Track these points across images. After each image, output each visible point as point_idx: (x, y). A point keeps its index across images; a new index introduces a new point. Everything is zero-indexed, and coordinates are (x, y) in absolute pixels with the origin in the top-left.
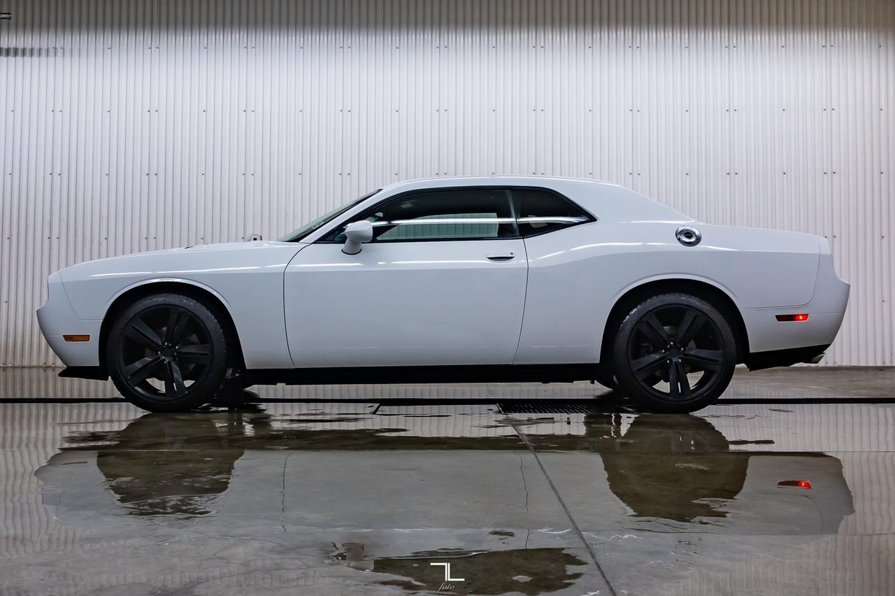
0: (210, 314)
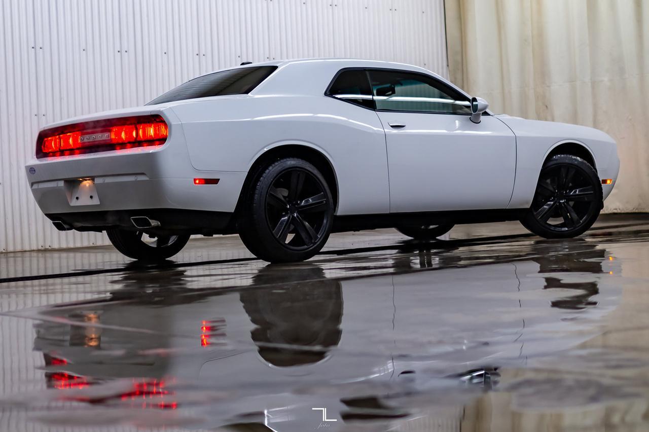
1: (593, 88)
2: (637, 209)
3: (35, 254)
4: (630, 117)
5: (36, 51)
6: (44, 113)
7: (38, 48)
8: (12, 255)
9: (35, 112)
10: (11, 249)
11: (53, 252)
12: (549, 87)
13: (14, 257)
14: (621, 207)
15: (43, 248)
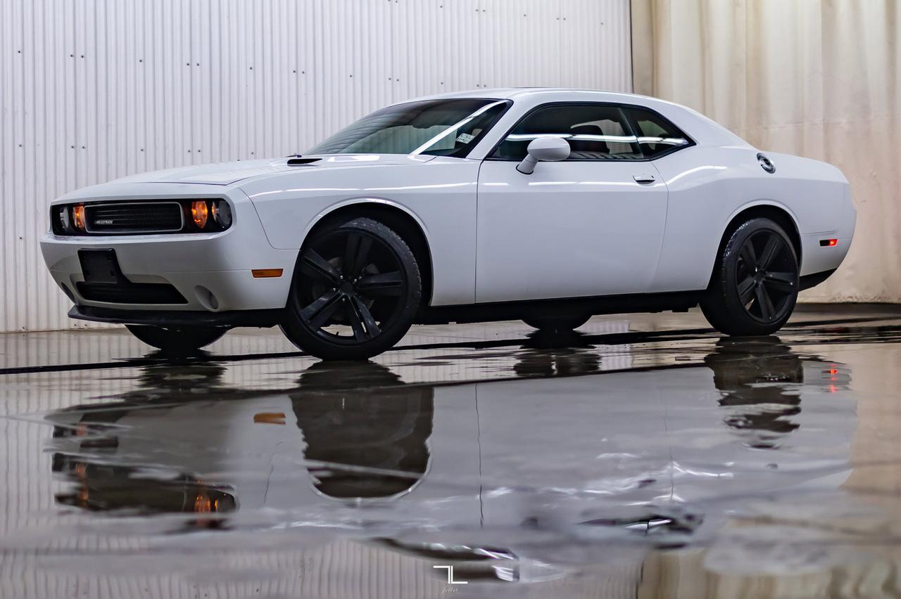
0: (394, 234)
1: (826, 131)
2: (879, 298)
3: (65, 336)
4: (875, 174)
5: (75, 60)
6: (83, 144)
7: (78, 56)
8: (34, 335)
9: (71, 142)
10: (33, 327)
11: (91, 333)
12: (766, 128)
13: (37, 338)
14: (858, 295)
15: (76, 327)
